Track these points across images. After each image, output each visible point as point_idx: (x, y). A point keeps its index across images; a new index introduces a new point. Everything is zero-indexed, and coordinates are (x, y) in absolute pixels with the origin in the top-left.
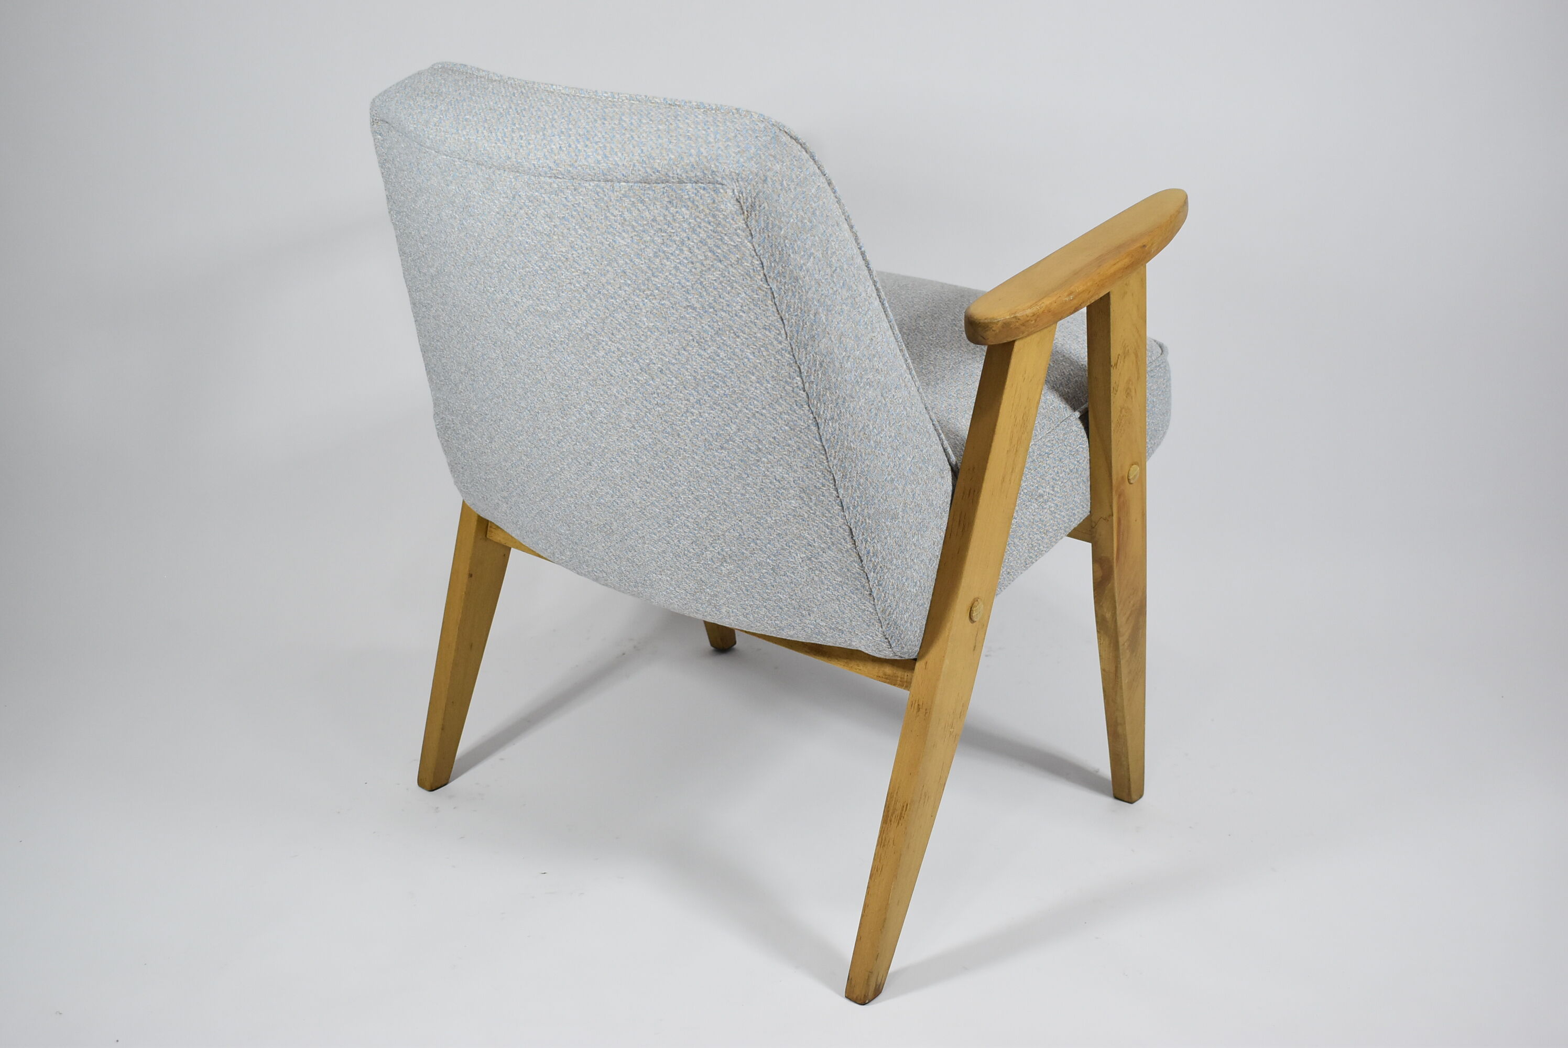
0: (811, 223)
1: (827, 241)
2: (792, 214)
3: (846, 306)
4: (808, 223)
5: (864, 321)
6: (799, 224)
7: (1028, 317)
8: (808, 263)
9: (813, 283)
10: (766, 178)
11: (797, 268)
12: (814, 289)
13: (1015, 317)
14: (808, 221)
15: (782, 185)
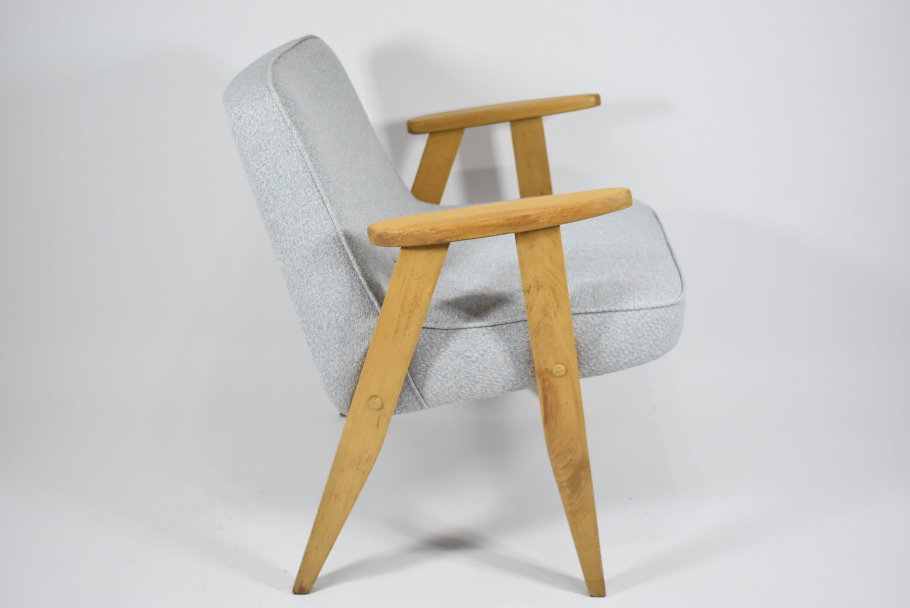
0: (266, 147)
1: (276, 159)
2: (253, 140)
3: (288, 198)
4: (264, 147)
5: (302, 210)
6: (258, 146)
7: (395, 235)
8: (262, 168)
9: (264, 180)
10: (241, 117)
11: (255, 170)
12: (265, 183)
13: (385, 232)
14: (264, 146)
15: (250, 123)
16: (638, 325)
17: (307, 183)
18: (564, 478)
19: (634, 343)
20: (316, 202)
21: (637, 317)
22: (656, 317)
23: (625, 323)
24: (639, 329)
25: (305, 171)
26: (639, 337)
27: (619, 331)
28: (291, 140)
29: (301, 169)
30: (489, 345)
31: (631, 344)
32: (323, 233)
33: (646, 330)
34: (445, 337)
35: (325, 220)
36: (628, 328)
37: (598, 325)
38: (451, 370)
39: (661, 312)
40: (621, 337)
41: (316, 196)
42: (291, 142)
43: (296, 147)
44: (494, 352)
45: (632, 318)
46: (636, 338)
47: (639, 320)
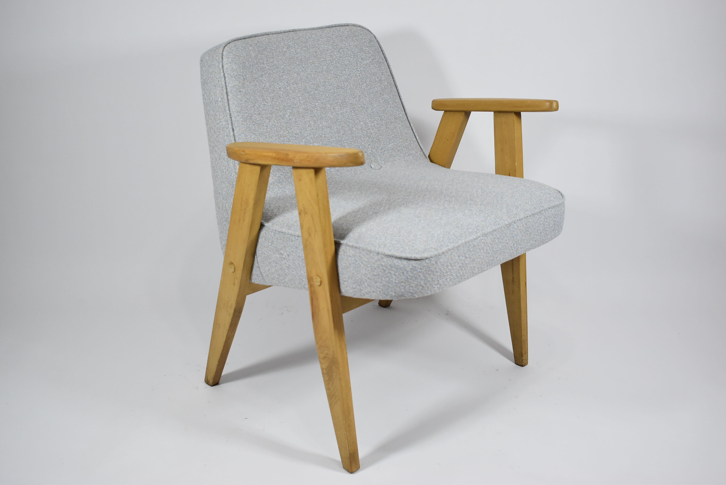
16: (375, 265)
17: (221, 109)
18: (325, 366)
19: (371, 278)
20: (224, 123)
21: (375, 258)
22: (390, 263)
23: (367, 260)
24: (375, 268)
25: (222, 101)
26: (375, 275)
27: (362, 265)
28: (219, 80)
29: (220, 99)
30: (292, 250)
31: (369, 278)
32: (224, 145)
33: (381, 271)
34: (273, 236)
35: (226, 136)
36: (368, 265)
37: (351, 256)
38: (273, 260)
39: (396, 261)
40: (363, 271)
41: (225, 119)
42: (218, 80)
43: (221, 84)
44: (294, 256)
45: (372, 258)
46: (373, 275)
47: (376, 262)
